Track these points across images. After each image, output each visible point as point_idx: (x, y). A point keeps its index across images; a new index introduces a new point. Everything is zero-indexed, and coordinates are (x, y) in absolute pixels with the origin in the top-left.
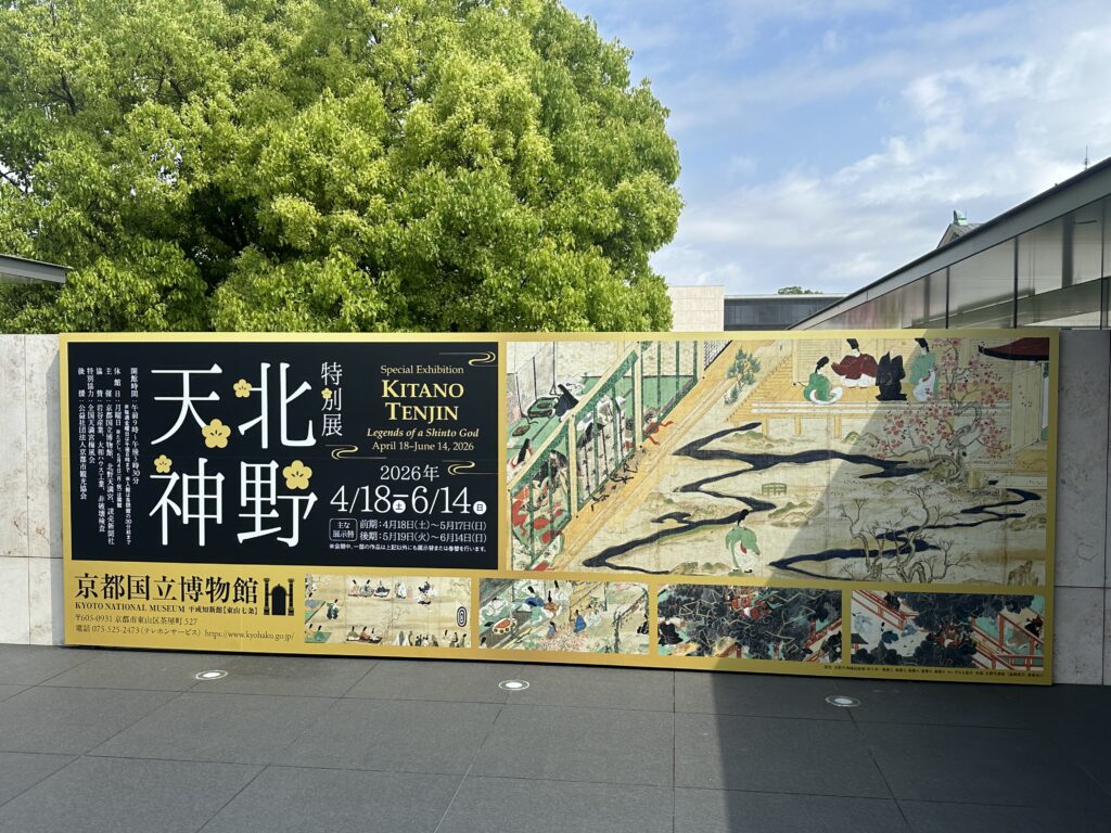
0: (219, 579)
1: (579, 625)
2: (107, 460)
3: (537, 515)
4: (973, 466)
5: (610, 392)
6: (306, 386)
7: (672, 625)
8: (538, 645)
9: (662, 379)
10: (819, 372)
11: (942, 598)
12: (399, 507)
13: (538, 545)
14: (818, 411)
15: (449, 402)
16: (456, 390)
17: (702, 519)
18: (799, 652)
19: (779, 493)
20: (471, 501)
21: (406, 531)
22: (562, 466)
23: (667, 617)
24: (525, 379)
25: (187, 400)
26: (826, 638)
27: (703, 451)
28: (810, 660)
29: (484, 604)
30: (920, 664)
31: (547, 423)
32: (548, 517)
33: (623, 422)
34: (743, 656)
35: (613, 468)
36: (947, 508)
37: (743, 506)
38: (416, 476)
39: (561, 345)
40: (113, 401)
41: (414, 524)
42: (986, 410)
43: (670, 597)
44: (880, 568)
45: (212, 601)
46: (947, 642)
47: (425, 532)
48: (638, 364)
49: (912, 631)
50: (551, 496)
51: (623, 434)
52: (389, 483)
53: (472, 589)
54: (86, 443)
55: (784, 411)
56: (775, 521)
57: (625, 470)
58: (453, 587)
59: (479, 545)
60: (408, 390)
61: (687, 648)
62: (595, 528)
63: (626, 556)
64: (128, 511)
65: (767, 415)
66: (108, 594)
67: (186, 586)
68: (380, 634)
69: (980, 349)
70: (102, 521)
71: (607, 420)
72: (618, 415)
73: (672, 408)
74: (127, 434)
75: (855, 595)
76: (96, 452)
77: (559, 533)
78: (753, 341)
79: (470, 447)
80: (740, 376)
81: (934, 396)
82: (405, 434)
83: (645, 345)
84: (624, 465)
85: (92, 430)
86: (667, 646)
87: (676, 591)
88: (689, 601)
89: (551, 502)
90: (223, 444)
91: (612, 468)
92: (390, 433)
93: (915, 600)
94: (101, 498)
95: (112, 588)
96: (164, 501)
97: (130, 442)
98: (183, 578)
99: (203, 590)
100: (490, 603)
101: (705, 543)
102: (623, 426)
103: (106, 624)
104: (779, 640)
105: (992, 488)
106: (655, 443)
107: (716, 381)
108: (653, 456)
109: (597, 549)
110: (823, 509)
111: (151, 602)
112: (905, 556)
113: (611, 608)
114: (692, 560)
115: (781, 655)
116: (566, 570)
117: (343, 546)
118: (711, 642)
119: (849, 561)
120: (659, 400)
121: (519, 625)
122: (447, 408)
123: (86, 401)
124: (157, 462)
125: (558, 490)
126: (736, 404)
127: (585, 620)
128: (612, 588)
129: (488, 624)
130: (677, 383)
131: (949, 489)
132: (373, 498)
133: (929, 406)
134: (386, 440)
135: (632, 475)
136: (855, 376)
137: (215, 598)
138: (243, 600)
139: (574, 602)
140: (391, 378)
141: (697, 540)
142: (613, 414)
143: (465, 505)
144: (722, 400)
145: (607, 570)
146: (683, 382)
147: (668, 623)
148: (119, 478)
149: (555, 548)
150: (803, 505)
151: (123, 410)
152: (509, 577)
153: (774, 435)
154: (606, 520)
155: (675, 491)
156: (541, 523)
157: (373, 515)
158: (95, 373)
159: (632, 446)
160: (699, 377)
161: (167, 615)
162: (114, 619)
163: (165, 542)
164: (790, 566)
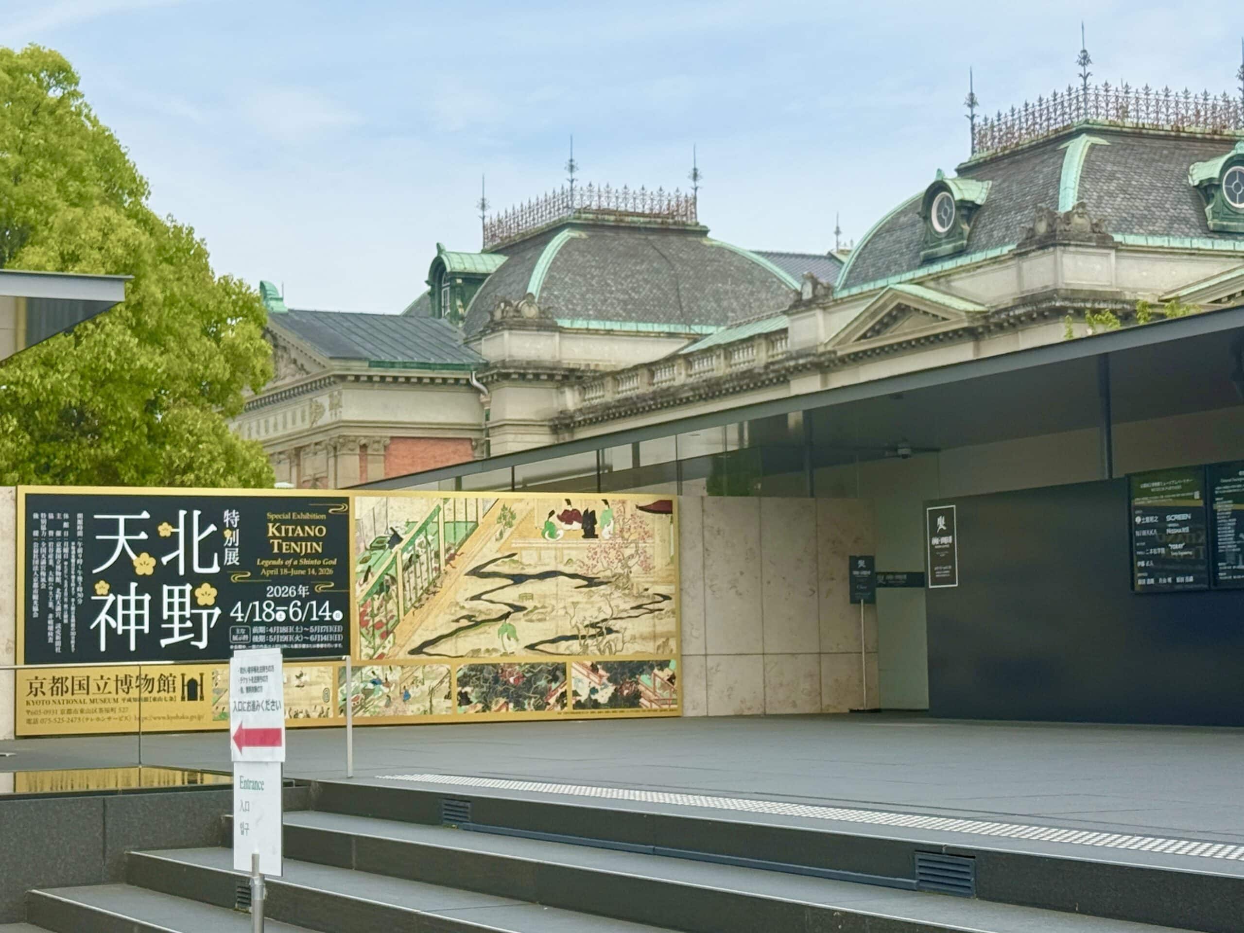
0: (146, 676)
1: (406, 696)
2: (56, 585)
3: (377, 619)
4: (636, 580)
5: (424, 532)
6: (212, 528)
7: (466, 693)
8: (379, 713)
9: (456, 524)
10: (550, 520)
11: (622, 664)
12: (281, 616)
13: (378, 641)
15: (315, 539)
16: (320, 531)
17: (484, 619)
18: (543, 704)
19: (529, 599)
20: (332, 610)
21: (285, 634)
22: (393, 584)
23: (463, 687)
24: (367, 523)
25: (122, 539)
26: (558, 694)
27: (483, 573)
28: (549, 710)
29: (341, 685)
30: (611, 707)
31: (383, 554)
32: (384, 621)
33: (433, 553)
34: (510, 710)
36: (623, 606)
37: (508, 609)
38: (293, 593)
40: (62, 539)
41: (291, 629)
42: (641, 545)
43: (464, 673)
44: (587, 646)
45: (140, 693)
46: (626, 692)
47: (299, 634)
48: (441, 513)
49: (606, 686)
50: (386, 606)
51: (433, 561)
52: (274, 599)
53: (332, 676)
54: (39, 572)
55: (530, 545)
56: (527, 618)
57: (434, 586)
58: (320, 675)
59: (337, 642)
60: (287, 531)
61: (475, 707)
62: (415, 628)
63: (436, 646)
64: (73, 625)
65: (521, 548)
66: (55, 692)
67: (119, 683)
69: (637, 507)
70: (50, 634)
71: (422, 552)
72: (429, 549)
73: (463, 543)
74: (73, 565)
75: (574, 665)
76: (47, 579)
77: (392, 632)
78: (511, 499)
79: (330, 572)
80: (504, 522)
81: (614, 536)
82: (284, 563)
83: (446, 500)
84: (433, 583)
85: (44, 562)
86: (463, 707)
87: (468, 668)
88: (477, 675)
89: (386, 611)
90: (149, 571)
91: (426, 585)
92: (274, 563)
93: (607, 666)
94: (51, 616)
95: (58, 687)
96: (103, 617)
97: (76, 571)
98: (117, 676)
99: (134, 684)
101: (486, 635)
102: (433, 556)
103: (52, 717)
104: (530, 698)
105: (646, 593)
106: (454, 567)
107: (489, 526)
108: (452, 576)
109: (417, 642)
110: (554, 610)
111: (91, 696)
112: (600, 638)
113: (427, 683)
114: (476, 647)
115: (532, 707)
116: (397, 658)
117: (240, 647)
118: (491, 702)
119: (570, 642)
120: (455, 538)
121: (366, 698)
122: (314, 544)
123: (39, 539)
124: (97, 586)
125: (391, 601)
126: (503, 541)
127: (410, 692)
128: (427, 669)
129: (345, 700)
130: (466, 527)
131: (624, 594)
132: (261, 610)
133: (611, 542)
134: (271, 567)
135: (438, 589)
136: (569, 522)
137: (143, 690)
138: (165, 691)
139: (403, 680)
140: (275, 521)
141: (480, 633)
142: (426, 547)
143: (328, 614)
144: (494, 539)
145: (424, 656)
146: (470, 526)
147: (463, 691)
148: (66, 600)
149: (389, 642)
150: (543, 607)
151: (70, 546)
152: (359, 665)
153: (525, 561)
154: (422, 622)
155: (466, 600)
156: (380, 625)
157: (262, 623)
158: (47, 518)
159: (438, 569)
160: (479, 522)
161: (103, 706)
162: (59, 712)
163: (103, 647)
164: (536, 648)
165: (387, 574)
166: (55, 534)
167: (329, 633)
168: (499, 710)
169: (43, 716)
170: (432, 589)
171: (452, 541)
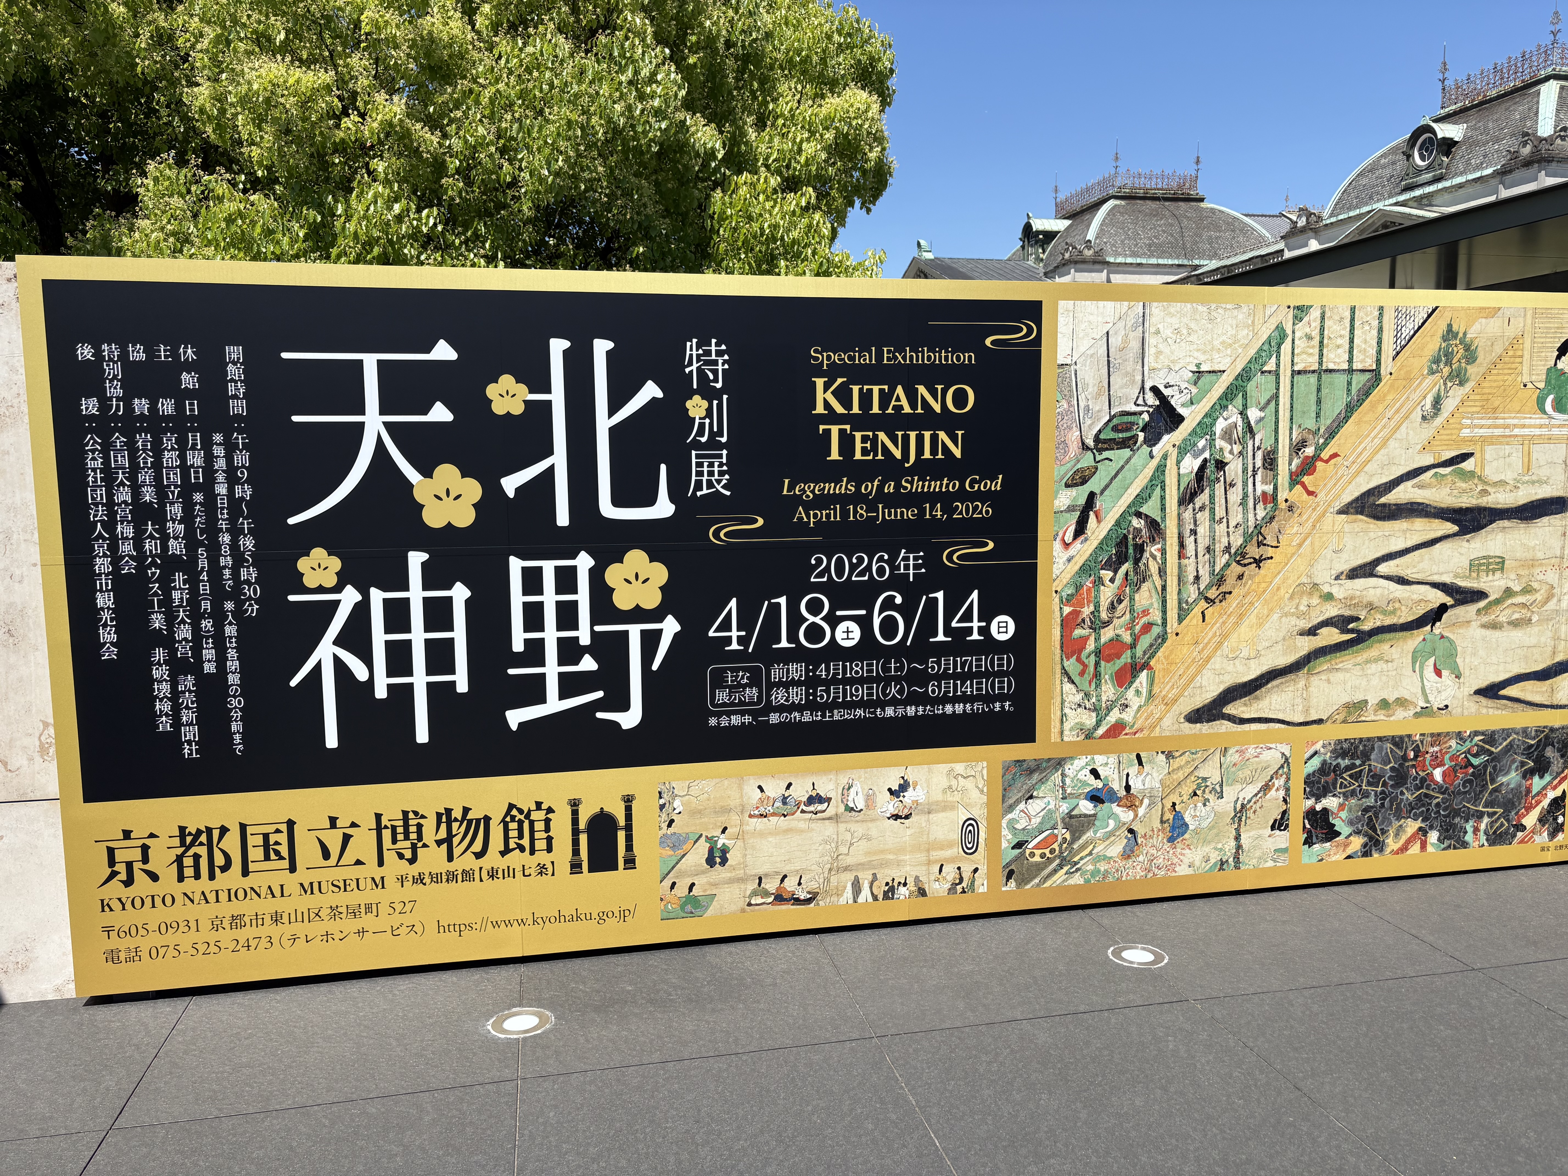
0: (466, 810)
1: (1176, 829)
2: (170, 564)
3: (1107, 634)
5: (1239, 400)
6: (650, 391)
7: (1325, 811)
8: (1106, 874)
9: (1324, 376)
10: (1560, 365)
12: (848, 634)
13: (1108, 691)
14: (1555, 431)
15: (946, 421)
17: (1378, 624)
18: (1508, 828)
19: (1494, 571)
21: (861, 681)
22: (1153, 540)
23: (1318, 799)
24: (1090, 376)
25: (374, 423)
27: (1384, 505)
28: (1522, 841)
29: (1011, 808)
31: (1130, 458)
32: (1127, 638)
33: (1259, 455)
34: (1430, 849)
35: (1240, 541)
37: (1439, 598)
38: (880, 572)
39: (1156, 310)
40: (179, 424)
41: (876, 667)
43: (1324, 763)
45: (450, 858)
47: (898, 680)
48: (1286, 347)
50: (1132, 599)
51: (1259, 478)
52: (827, 588)
53: (989, 782)
54: (110, 525)
55: (1507, 432)
56: (1485, 619)
57: (1260, 544)
58: (954, 783)
59: (1002, 698)
60: (865, 400)
61: (1346, 846)
62: (1206, 653)
63: (1257, 698)
64: (234, 679)
65: (1486, 440)
66: (189, 872)
67: (387, 834)
68: (813, 886)
70: (163, 707)
71: (1231, 452)
72: (1250, 443)
73: (1339, 427)
74: (222, 502)
76: (138, 546)
77: (1146, 666)
78: (1469, 308)
79: (985, 510)
80: (1446, 370)
82: (858, 488)
83: (1300, 311)
84: (1257, 536)
85: (124, 495)
86: (1317, 847)
87: (1334, 751)
88: (1353, 766)
89: (1132, 611)
90: (464, 517)
91: (1237, 541)
92: (830, 488)
94: (160, 654)
95: (197, 857)
96: (326, 651)
97: (232, 520)
98: (378, 817)
99: (429, 835)
100: (1022, 806)
101: (1381, 665)
102: (1259, 463)
103: (185, 940)
104: (1480, 816)
106: (1310, 493)
107: (1409, 379)
108: (1305, 517)
109: (1209, 690)
110: (1553, 595)
111: (303, 875)
113: (1230, 794)
114: (1358, 697)
115: (1483, 838)
116: (1157, 732)
117: (736, 720)
118: (1384, 832)
120: (1318, 416)
121: (1074, 840)
122: (942, 435)
123: (103, 425)
124: (303, 565)
125: (1145, 586)
126: (1439, 421)
127: (1187, 818)
128: (1233, 757)
129: (1019, 845)
130: (1349, 383)
132: (795, 620)
134: (822, 501)
135: (1270, 552)
137: (457, 851)
138: (522, 848)
139: (1169, 788)
140: (831, 374)
141: (1368, 662)
142: (1242, 442)
143: (976, 624)
144: (1417, 415)
145: (1224, 726)
146: (1359, 381)
147: (1318, 807)
148: (206, 605)
149: (1138, 692)
150: (1527, 590)
151: (207, 446)
152: (1057, 754)
153: (1491, 473)
154: (1225, 636)
155: (1337, 578)
156: (1115, 647)
157: (797, 654)
158: (124, 356)
159: (1270, 499)
160: (1383, 372)
161: (342, 899)
162: (205, 925)
163: (332, 741)
164: (1502, 692)
165: (1139, 515)
166: (153, 408)
167: (979, 675)
168: (1404, 848)
169: (156, 940)
170: (1253, 551)
171: (1311, 424)
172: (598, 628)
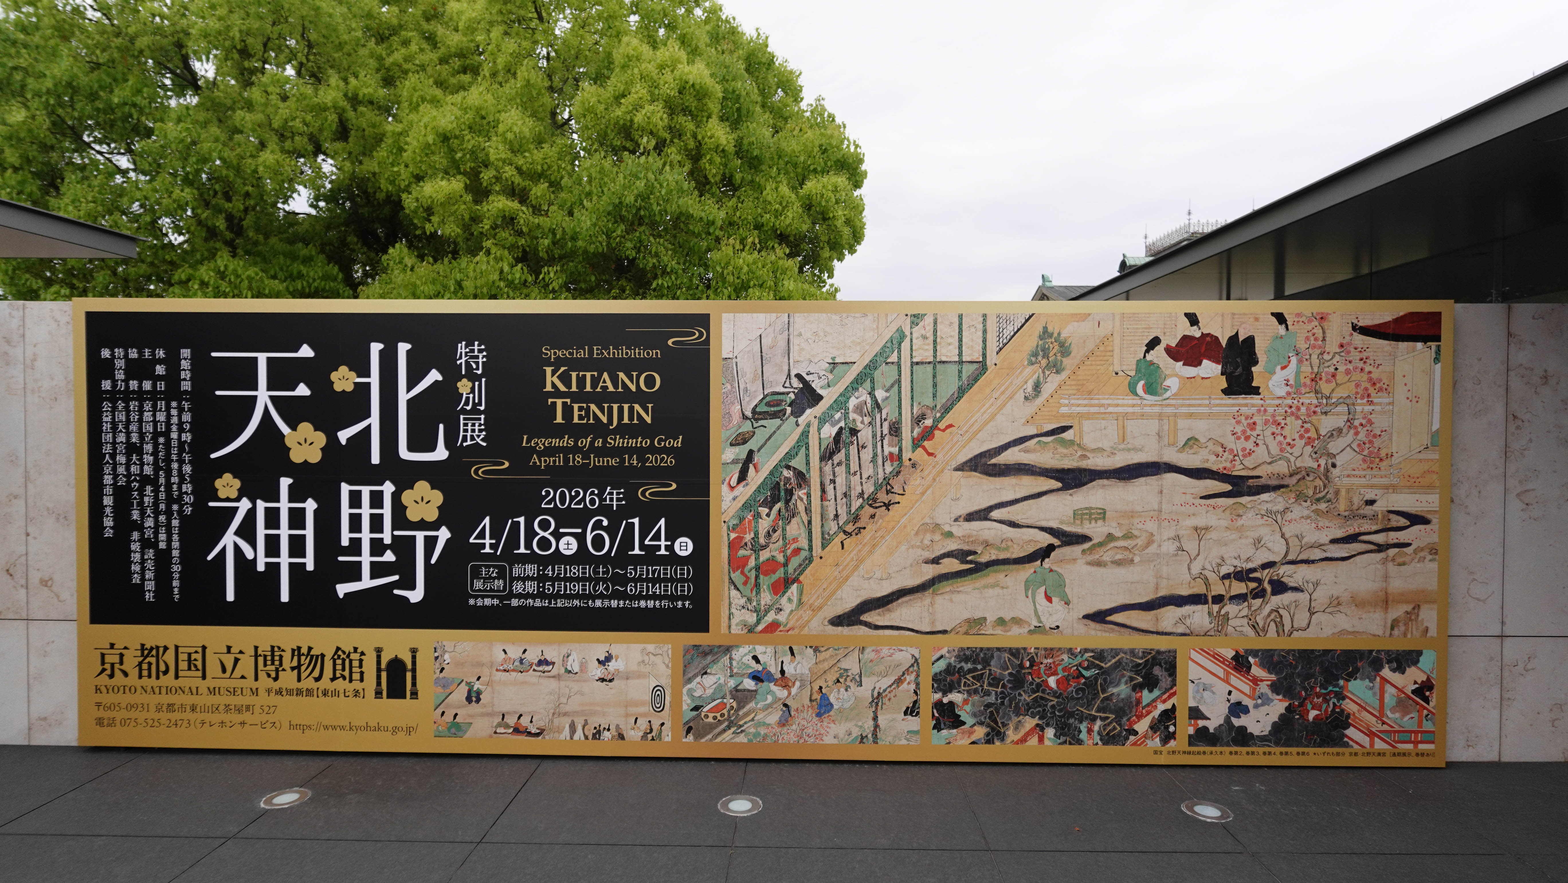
0: (310, 649)
1: (823, 707)
2: (145, 480)
3: (764, 555)
4: (1346, 481)
5: (868, 384)
6: (434, 376)
7: (951, 704)
8: (765, 737)
9: (938, 366)
10: (1149, 357)
11: (1306, 656)
12: (568, 546)
13: (766, 597)
14: (1147, 410)
15: (639, 397)
16: (650, 382)
17: (994, 557)
18: (1121, 732)
19: (1096, 520)
20: (671, 537)
21: (578, 580)
22: (800, 486)
23: (945, 693)
24: (747, 366)
25: (263, 395)
26: (1156, 713)
27: (995, 465)
28: (1135, 744)
29: (690, 680)
30: (1277, 744)
31: (779, 427)
32: (780, 558)
33: (886, 425)
34: (1047, 742)
35: (872, 489)
36: (1311, 537)
38: (592, 502)
39: (799, 320)
40: (153, 395)
41: (589, 571)
42: (1361, 407)
43: (949, 665)
44: (1226, 617)
45: (299, 680)
46: (1313, 714)
47: (605, 580)
48: (906, 345)
49: (1267, 701)
50: (784, 530)
51: (886, 442)
52: (554, 512)
53: (673, 660)
54: (113, 456)
55: (1102, 410)
56: (1090, 558)
57: (888, 492)
58: (646, 658)
59: (683, 598)
60: (581, 382)
61: (971, 733)
62: (845, 574)
63: (889, 610)
64: (175, 553)
65: (1081, 416)
66: (145, 673)
67: (261, 660)
68: (541, 724)
69: (1354, 328)
70: (136, 568)
71: (862, 422)
72: (878, 417)
73: (953, 405)
74: (174, 443)
75: (1194, 655)
76: (128, 469)
77: (796, 580)
78: (1062, 314)
79: (670, 461)
80: (1044, 362)
81: (1295, 389)
82: (576, 442)
83: (915, 318)
84: (886, 485)
85: (121, 438)
86: (945, 732)
87: (957, 657)
88: (975, 670)
89: (784, 538)
90: (315, 457)
91: (869, 489)
92: (556, 442)
93: (1269, 659)
94: (135, 535)
95: (150, 664)
96: (229, 539)
97: (180, 454)
98: (256, 648)
99: (287, 663)
100: (698, 679)
101: (997, 590)
102: (886, 430)
103: (141, 716)
104: (1094, 719)
105: (1368, 510)
106: (930, 454)
107: (1012, 370)
108: (926, 472)
109: (848, 601)
110: (1153, 542)
111: (210, 682)
112: (1258, 602)
113: (868, 683)
114: (978, 615)
115: (1097, 738)
116: (806, 631)
117: (488, 602)
118: (1004, 725)
119: (1187, 609)
120: (934, 396)
121: (740, 708)
122: (637, 407)
123: (113, 396)
124: (218, 483)
125: (794, 521)
126: (1040, 400)
127: (832, 699)
128: (869, 654)
129: (696, 708)
130: (960, 372)
131: (1316, 512)
132: (531, 534)
133: (1289, 401)
134: (550, 451)
135: (897, 498)
136: (1193, 361)
137: (303, 676)
138: (344, 678)
139: (816, 675)
140: (557, 364)
141: (985, 587)
142: (871, 414)
143: (663, 543)
144: (1020, 396)
145: (862, 630)
146: (968, 370)
147: (946, 700)
148: (162, 507)
149: (790, 600)
150: (1128, 536)
151: (168, 408)
152: (726, 643)
153: (1089, 441)
154: (861, 561)
155: (956, 520)
156: (771, 566)
157: (531, 558)
158: (126, 356)
159: (897, 458)
160: (988, 363)
161: (233, 700)
162: (153, 708)
163: (230, 596)
164: (1109, 618)
165: (788, 467)
166: (140, 387)
167: (666, 580)
168: (1023, 740)
169: (124, 714)
170: (883, 497)
171: (929, 402)
172: (396, 533)
